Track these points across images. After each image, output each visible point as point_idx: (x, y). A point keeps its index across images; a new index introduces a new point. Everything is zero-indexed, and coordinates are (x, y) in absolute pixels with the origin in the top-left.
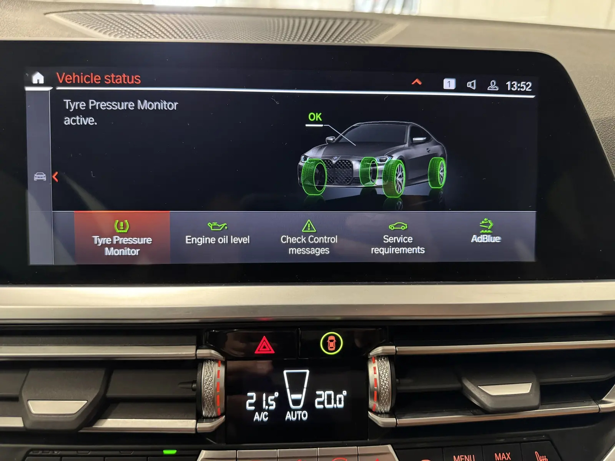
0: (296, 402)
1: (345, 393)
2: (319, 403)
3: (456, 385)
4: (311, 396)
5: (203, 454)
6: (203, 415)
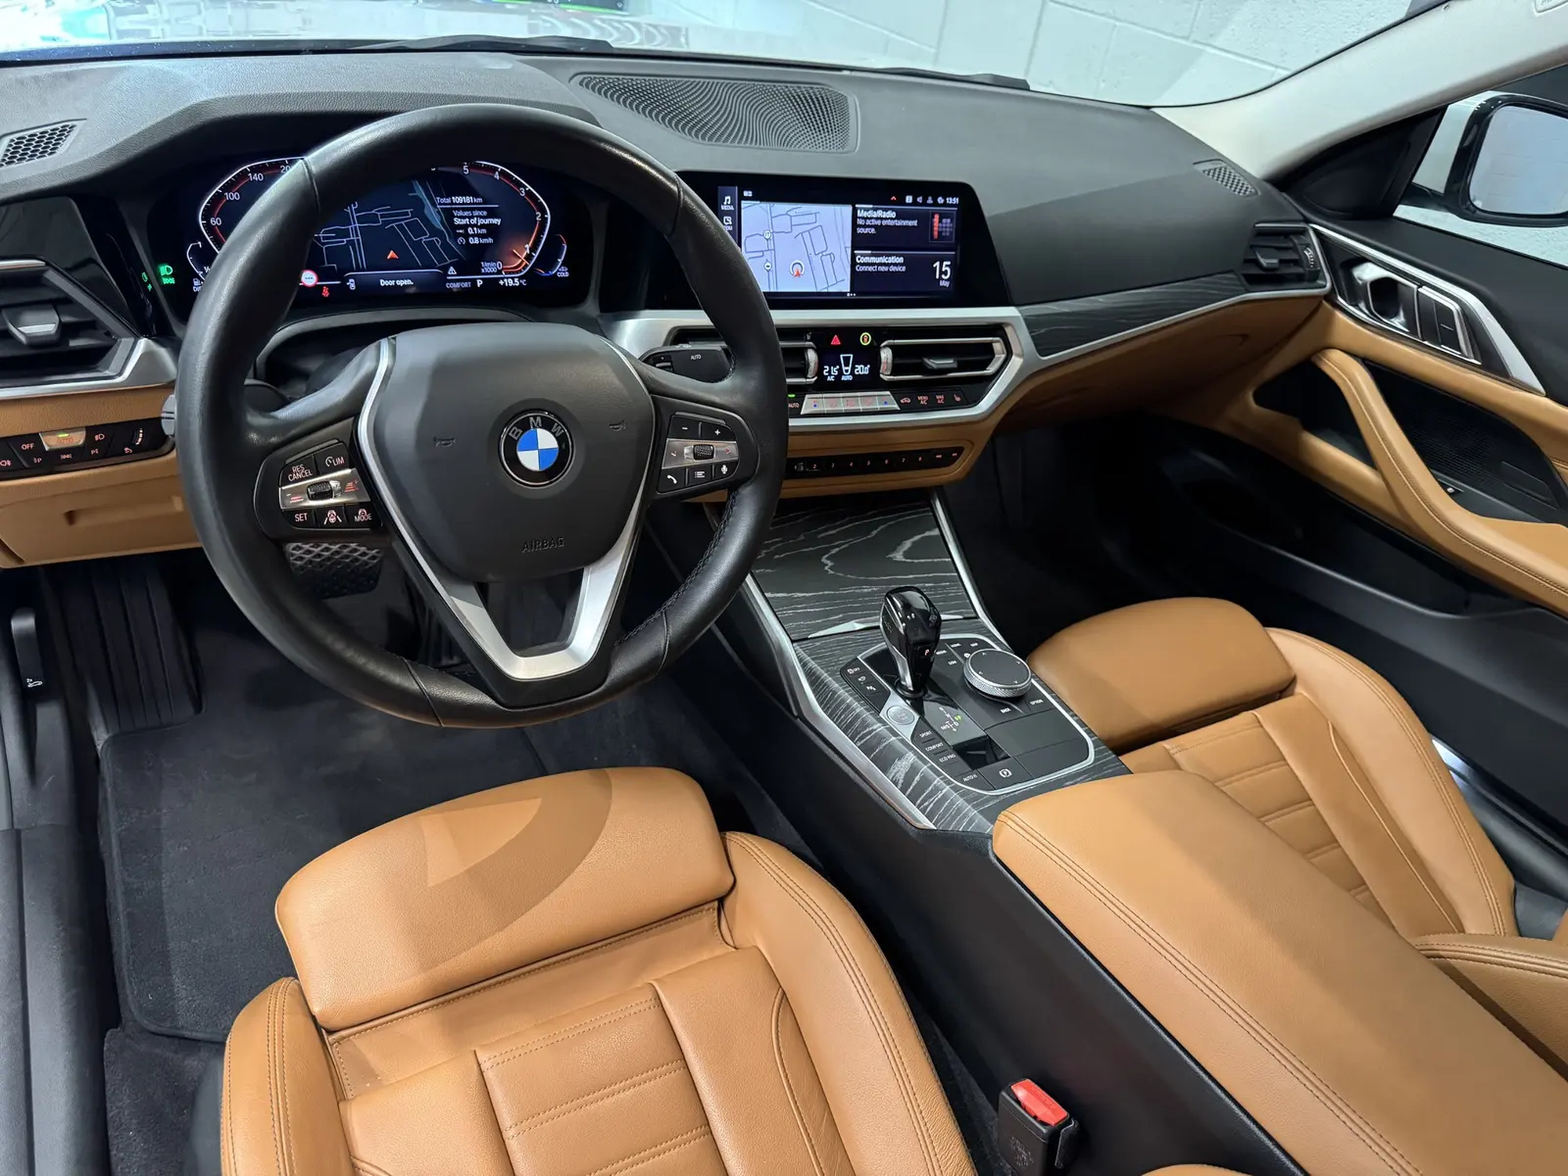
0: (847, 371)
1: (869, 366)
2: (857, 372)
3: (919, 361)
4: (853, 368)
5: (807, 396)
6: (808, 376)
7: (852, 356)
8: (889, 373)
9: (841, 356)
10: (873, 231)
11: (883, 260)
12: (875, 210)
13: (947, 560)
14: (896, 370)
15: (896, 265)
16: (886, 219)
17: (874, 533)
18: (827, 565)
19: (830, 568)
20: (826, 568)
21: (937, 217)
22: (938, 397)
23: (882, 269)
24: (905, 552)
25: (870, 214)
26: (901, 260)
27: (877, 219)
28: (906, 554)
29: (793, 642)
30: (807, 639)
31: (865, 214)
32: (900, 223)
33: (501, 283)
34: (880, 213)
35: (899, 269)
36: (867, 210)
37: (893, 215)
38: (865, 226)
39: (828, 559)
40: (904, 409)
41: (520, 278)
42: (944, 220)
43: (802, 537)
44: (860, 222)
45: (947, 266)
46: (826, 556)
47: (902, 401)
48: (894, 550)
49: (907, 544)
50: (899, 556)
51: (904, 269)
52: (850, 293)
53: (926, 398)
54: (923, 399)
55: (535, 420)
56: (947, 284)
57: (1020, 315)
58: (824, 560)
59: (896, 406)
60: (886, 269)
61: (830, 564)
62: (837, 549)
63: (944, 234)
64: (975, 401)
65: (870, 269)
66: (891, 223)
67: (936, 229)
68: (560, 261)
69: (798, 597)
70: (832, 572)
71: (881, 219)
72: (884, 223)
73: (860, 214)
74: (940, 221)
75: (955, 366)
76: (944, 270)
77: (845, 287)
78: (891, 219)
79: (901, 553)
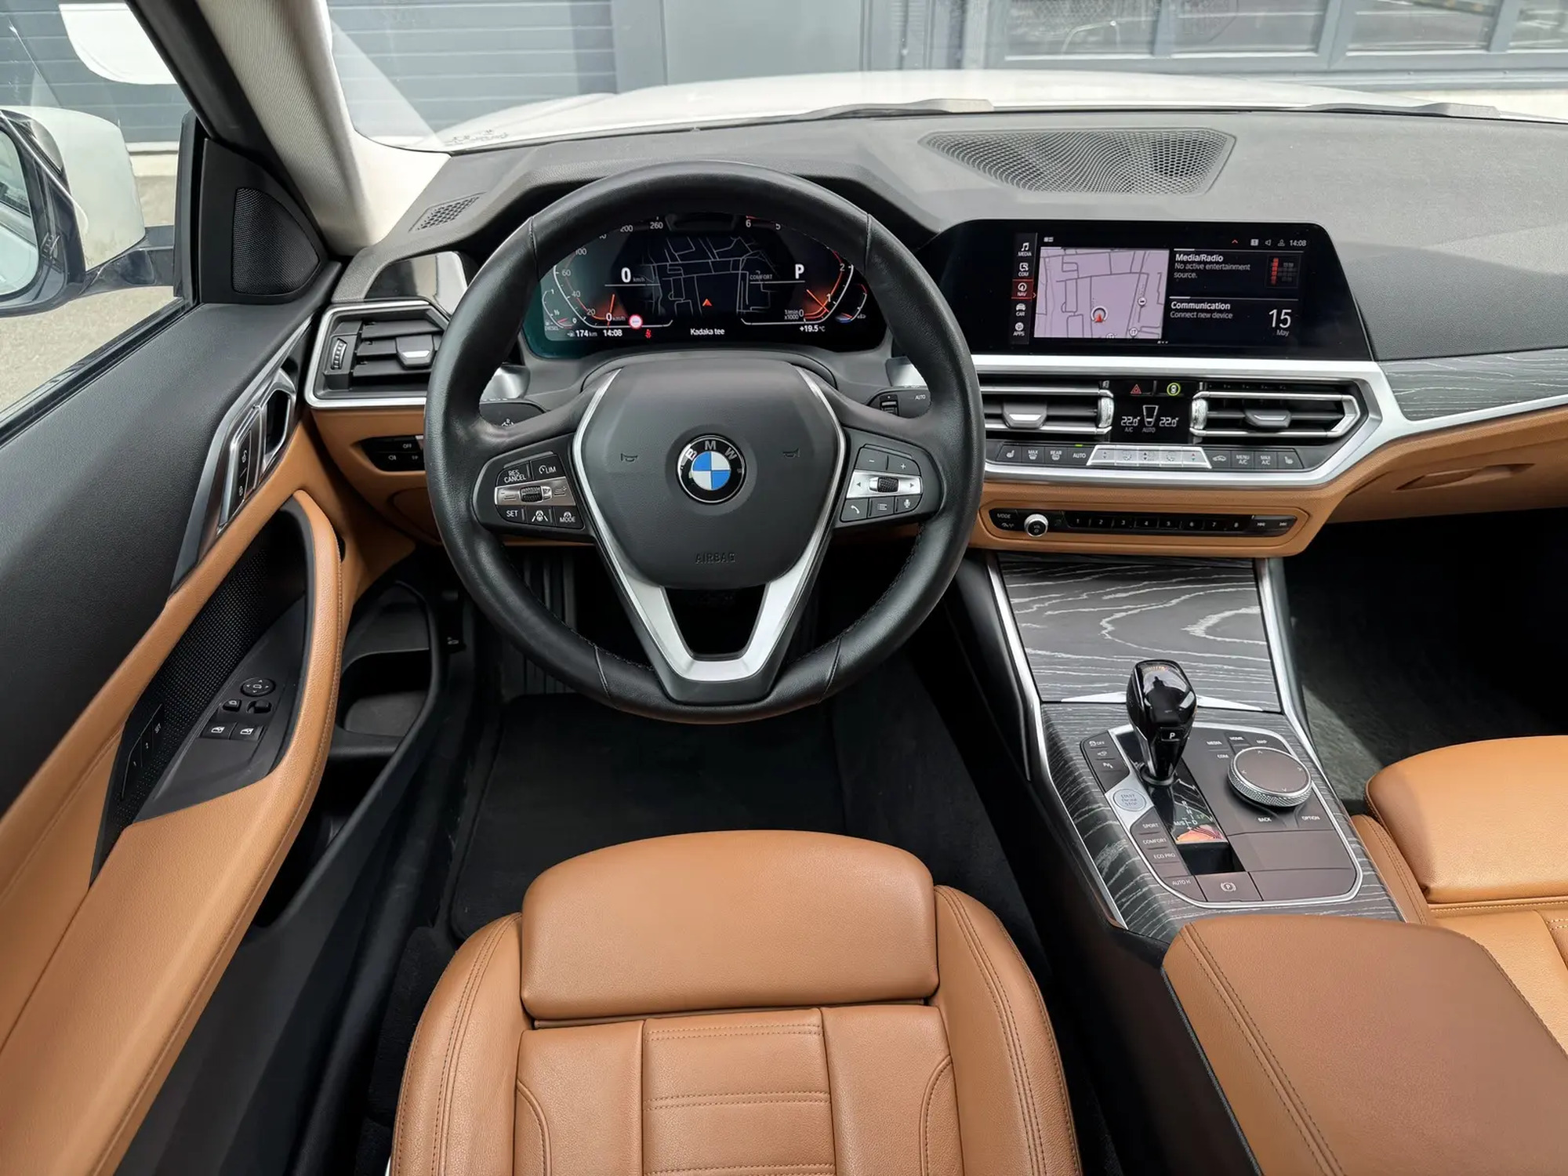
0: (1149, 423)
1: (1177, 419)
2: (1162, 424)
3: (1242, 416)
4: (1158, 420)
5: (1097, 447)
6: (1100, 426)
7: (1157, 407)
8: (1201, 427)
9: (1144, 407)
10: (1194, 275)
11: (1205, 306)
12: (1198, 254)
13: (1261, 643)
14: (1210, 423)
15: (1220, 311)
16: (1211, 263)
17: (1174, 602)
18: (1106, 629)
19: (1109, 633)
20: (1104, 632)
21: (1276, 260)
22: (1262, 457)
23: (1202, 315)
24: (1208, 628)
25: (1191, 258)
26: (1228, 306)
27: (1200, 263)
28: (1210, 630)
29: (1042, 702)
30: (1060, 702)
31: (1185, 258)
32: (1228, 267)
33: (802, 329)
34: (1203, 257)
35: (1224, 316)
36: (1188, 254)
37: (1220, 259)
38: (1184, 271)
39: (1108, 622)
40: (1217, 468)
42: (1285, 264)
43: (1084, 596)
44: (1178, 266)
45: (1286, 314)
46: (1107, 619)
47: (1215, 459)
48: (1194, 623)
49: (1213, 619)
50: (1198, 630)
51: (1230, 316)
52: (1161, 340)
53: (1245, 457)
54: (1243, 458)
55: (710, 444)
56: (1286, 334)
57: (1381, 372)
58: (1104, 623)
59: (1208, 465)
60: (1208, 316)
61: (1110, 628)
62: (1124, 614)
63: (1283, 279)
64: (1315, 463)
65: (1188, 315)
66: (1217, 267)
67: (1274, 273)
69: (1062, 658)
70: (1110, 638)
71: (1205, 263)
72: (1208, 267)
73: (1178, 258)
74: (1280, 265)
75: (1286, 424)
76: (1282, 317)
77: (1155, 332)
78: (1217, 263)
79: (1203, 628)
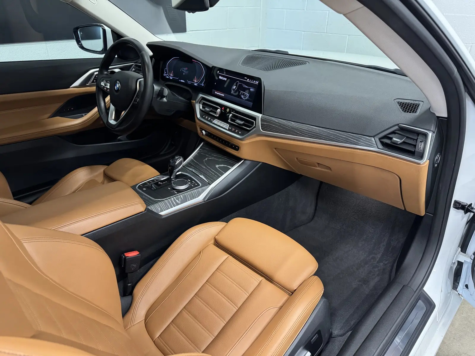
41: (197, 84)
68: (203, 82)
